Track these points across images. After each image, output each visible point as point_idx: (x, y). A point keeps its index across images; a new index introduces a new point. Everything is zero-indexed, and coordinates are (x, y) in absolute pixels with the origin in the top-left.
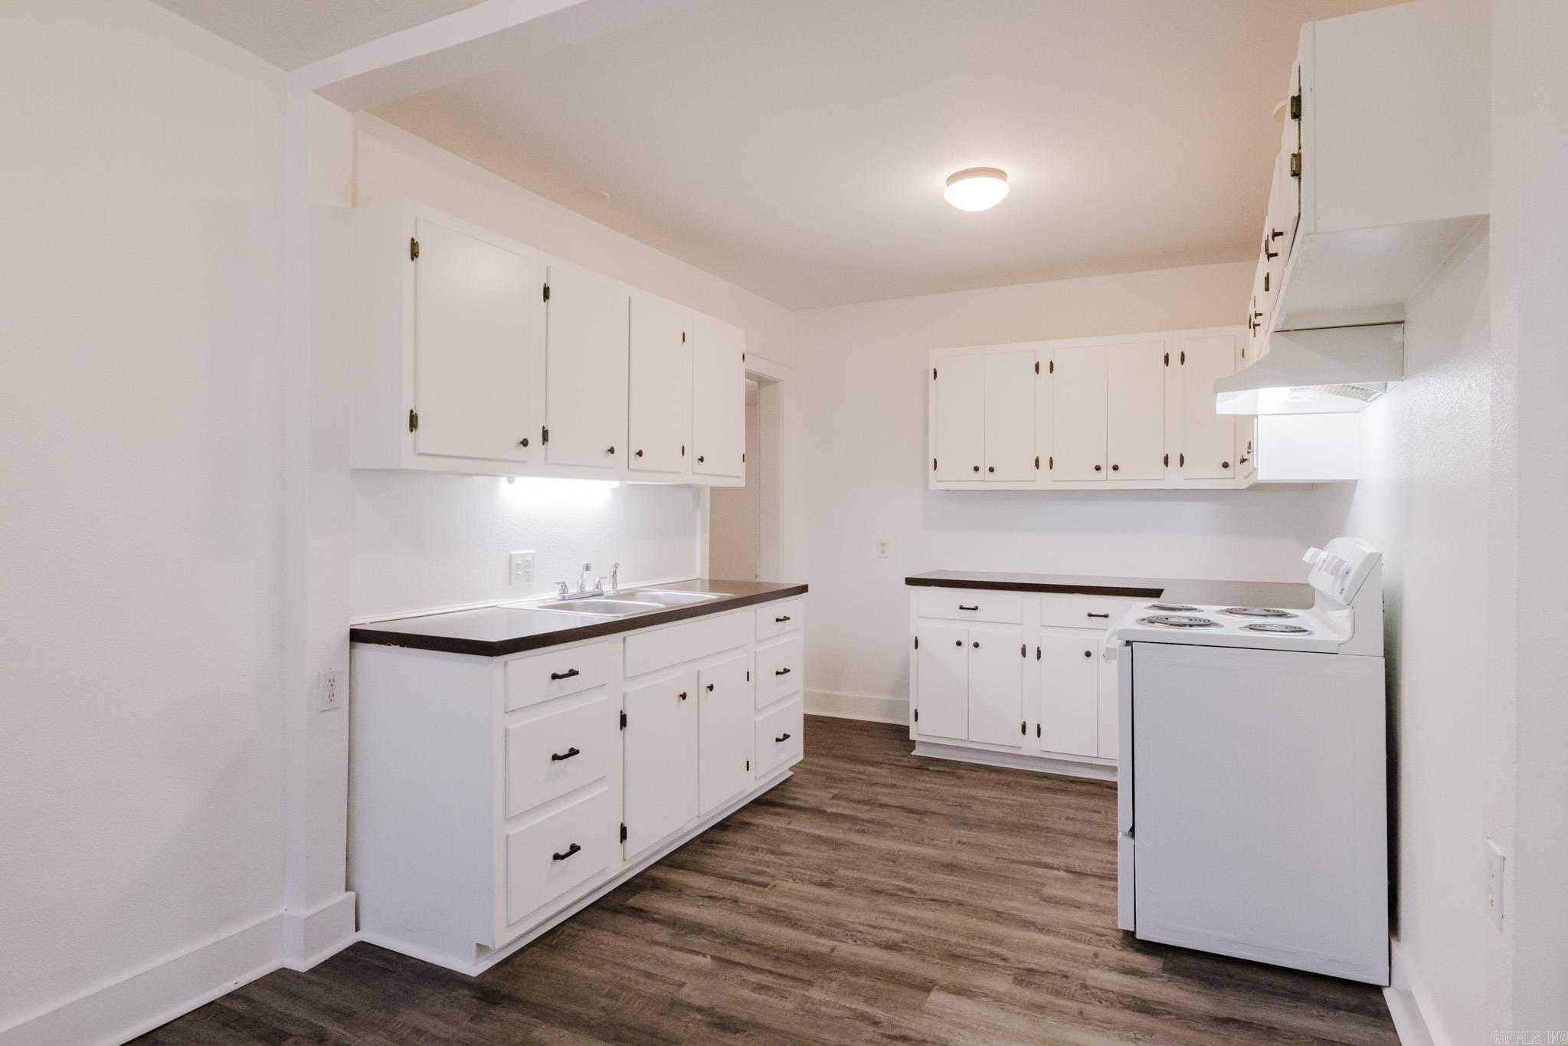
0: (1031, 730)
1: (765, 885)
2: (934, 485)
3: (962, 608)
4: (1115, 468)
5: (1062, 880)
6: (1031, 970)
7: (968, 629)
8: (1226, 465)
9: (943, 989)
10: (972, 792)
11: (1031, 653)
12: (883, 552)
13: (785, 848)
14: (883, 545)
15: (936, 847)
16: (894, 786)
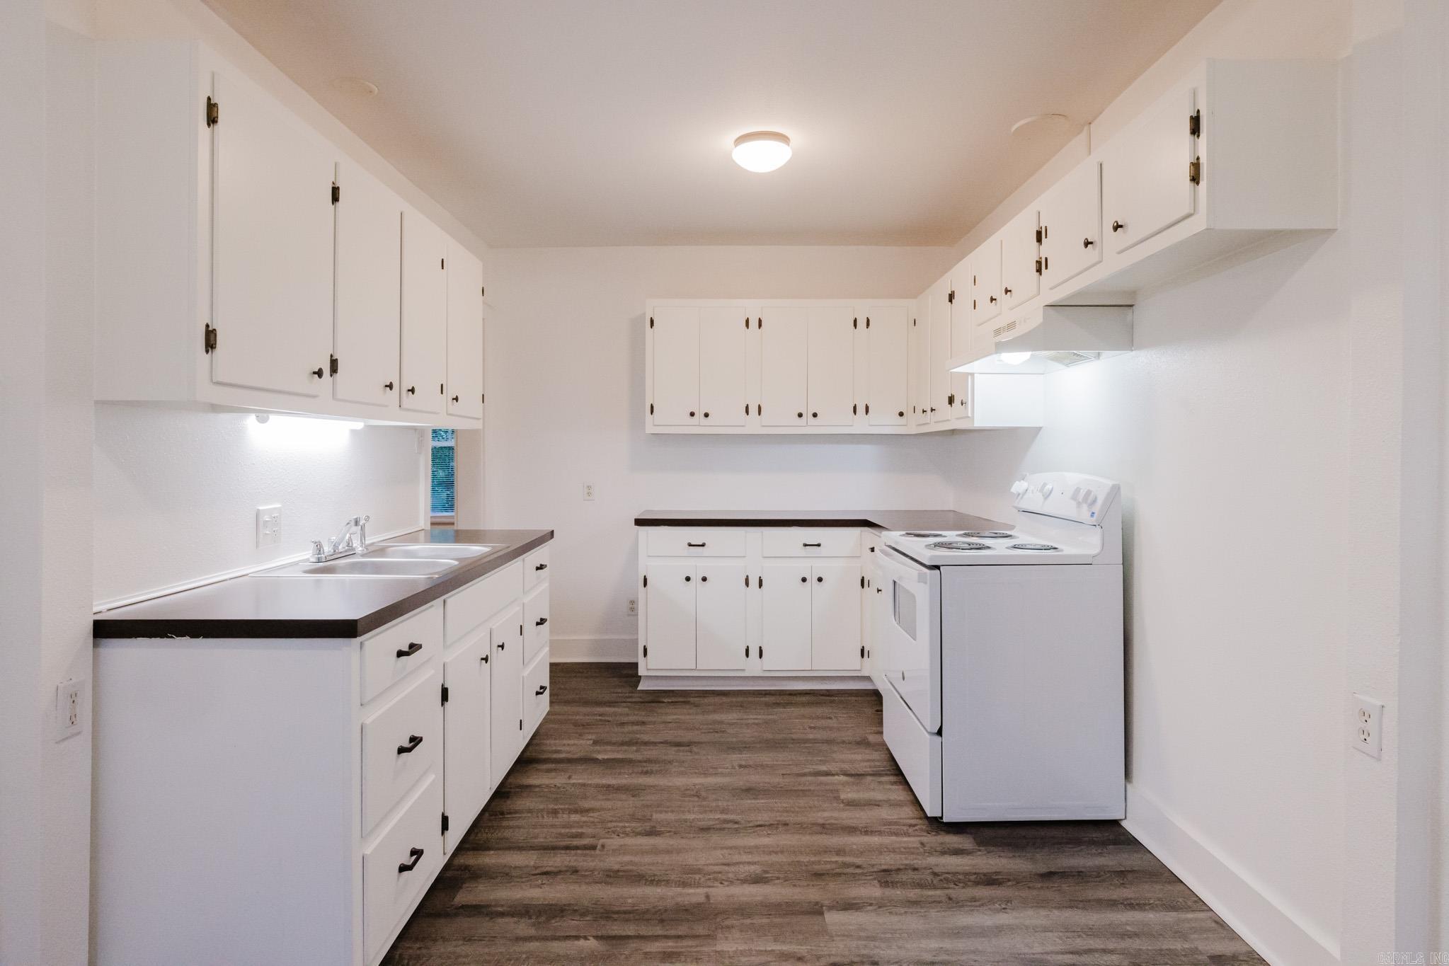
0: (754, 652)
1: (593, 848)
2: (650, 429)
3: (690, 545)
4: (815, 415)
5: (848, 783)
6: (884, 871)
7: (696, 564)
8: (901, 414)
9: (831, 908)
10: (717, 717)
11: (754, 582)
12: (589, 494)
13: (586, 804)
14: (589, 487)
15: (722, 775)
16: (643, 723)
